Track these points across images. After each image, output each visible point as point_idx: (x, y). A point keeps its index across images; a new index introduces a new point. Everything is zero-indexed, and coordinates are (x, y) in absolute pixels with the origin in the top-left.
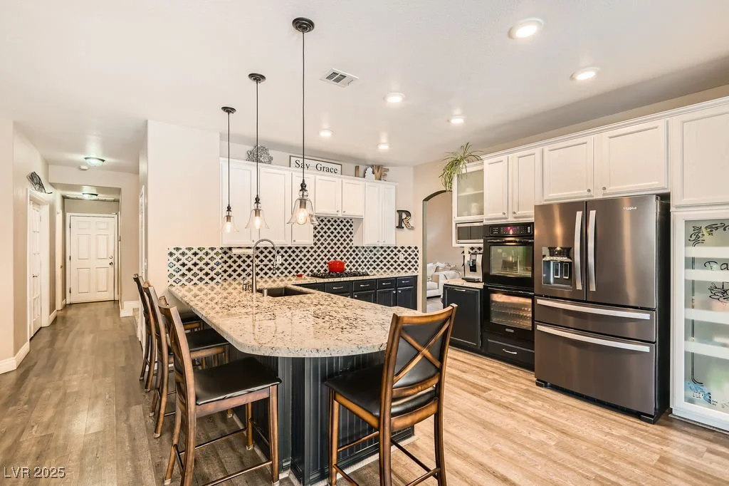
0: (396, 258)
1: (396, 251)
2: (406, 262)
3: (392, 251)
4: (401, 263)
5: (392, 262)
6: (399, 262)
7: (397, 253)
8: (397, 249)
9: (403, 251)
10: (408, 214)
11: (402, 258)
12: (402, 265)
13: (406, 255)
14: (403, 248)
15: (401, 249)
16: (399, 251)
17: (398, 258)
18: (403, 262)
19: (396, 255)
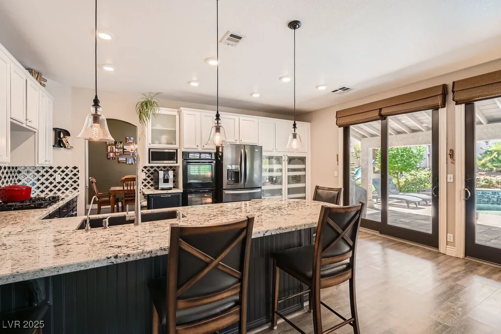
0: (51, 179)
1: (51, 172)
2: (63, 182)
3: (47, 172)
4: (57, 185)
5: (47, 183)
6: (55, 183)
7: (53, 173)
8: (53, 170)
9: (59, 171)
10: (67, 133)
11: (58, 179)
12: (59, 186)
13: (63, 175)
14: (59, 168)
15: (57, 170)
16: (55, 172)
17: (54, 179)
18: (59, 183)
19: (51, 175)
